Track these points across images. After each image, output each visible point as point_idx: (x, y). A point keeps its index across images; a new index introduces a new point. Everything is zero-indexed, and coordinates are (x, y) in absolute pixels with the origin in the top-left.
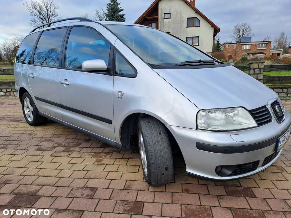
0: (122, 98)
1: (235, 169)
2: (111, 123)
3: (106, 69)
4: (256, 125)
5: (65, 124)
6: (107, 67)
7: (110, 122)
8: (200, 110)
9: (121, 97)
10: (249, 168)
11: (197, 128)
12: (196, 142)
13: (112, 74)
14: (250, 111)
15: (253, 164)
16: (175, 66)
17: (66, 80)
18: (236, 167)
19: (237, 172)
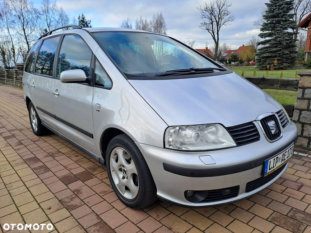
0: (99, 111)
1: (209, 195)
2: (93, 137)
3: (85, 80)
4: (235, 145)
5: (60, 136)
6: (86, 78)
7: (91, 136)
8: (169, 127)
9: (99, 109)
10: (227, 194)
11: (164, 147)
12: (163, 163)
13: (92, 85)
14: (228, 129)
15: (231, 190)
16: (154, 76)
17: (57, 90)
18: (210, 193)
19: (210, 198)
